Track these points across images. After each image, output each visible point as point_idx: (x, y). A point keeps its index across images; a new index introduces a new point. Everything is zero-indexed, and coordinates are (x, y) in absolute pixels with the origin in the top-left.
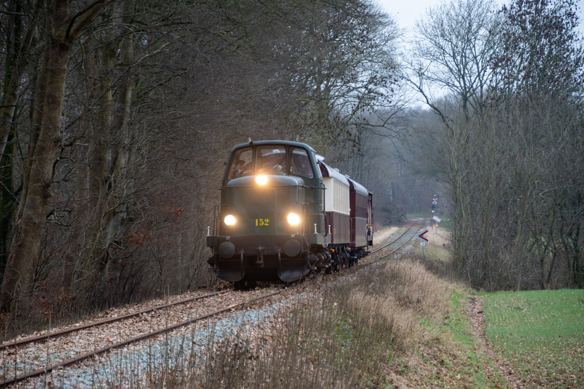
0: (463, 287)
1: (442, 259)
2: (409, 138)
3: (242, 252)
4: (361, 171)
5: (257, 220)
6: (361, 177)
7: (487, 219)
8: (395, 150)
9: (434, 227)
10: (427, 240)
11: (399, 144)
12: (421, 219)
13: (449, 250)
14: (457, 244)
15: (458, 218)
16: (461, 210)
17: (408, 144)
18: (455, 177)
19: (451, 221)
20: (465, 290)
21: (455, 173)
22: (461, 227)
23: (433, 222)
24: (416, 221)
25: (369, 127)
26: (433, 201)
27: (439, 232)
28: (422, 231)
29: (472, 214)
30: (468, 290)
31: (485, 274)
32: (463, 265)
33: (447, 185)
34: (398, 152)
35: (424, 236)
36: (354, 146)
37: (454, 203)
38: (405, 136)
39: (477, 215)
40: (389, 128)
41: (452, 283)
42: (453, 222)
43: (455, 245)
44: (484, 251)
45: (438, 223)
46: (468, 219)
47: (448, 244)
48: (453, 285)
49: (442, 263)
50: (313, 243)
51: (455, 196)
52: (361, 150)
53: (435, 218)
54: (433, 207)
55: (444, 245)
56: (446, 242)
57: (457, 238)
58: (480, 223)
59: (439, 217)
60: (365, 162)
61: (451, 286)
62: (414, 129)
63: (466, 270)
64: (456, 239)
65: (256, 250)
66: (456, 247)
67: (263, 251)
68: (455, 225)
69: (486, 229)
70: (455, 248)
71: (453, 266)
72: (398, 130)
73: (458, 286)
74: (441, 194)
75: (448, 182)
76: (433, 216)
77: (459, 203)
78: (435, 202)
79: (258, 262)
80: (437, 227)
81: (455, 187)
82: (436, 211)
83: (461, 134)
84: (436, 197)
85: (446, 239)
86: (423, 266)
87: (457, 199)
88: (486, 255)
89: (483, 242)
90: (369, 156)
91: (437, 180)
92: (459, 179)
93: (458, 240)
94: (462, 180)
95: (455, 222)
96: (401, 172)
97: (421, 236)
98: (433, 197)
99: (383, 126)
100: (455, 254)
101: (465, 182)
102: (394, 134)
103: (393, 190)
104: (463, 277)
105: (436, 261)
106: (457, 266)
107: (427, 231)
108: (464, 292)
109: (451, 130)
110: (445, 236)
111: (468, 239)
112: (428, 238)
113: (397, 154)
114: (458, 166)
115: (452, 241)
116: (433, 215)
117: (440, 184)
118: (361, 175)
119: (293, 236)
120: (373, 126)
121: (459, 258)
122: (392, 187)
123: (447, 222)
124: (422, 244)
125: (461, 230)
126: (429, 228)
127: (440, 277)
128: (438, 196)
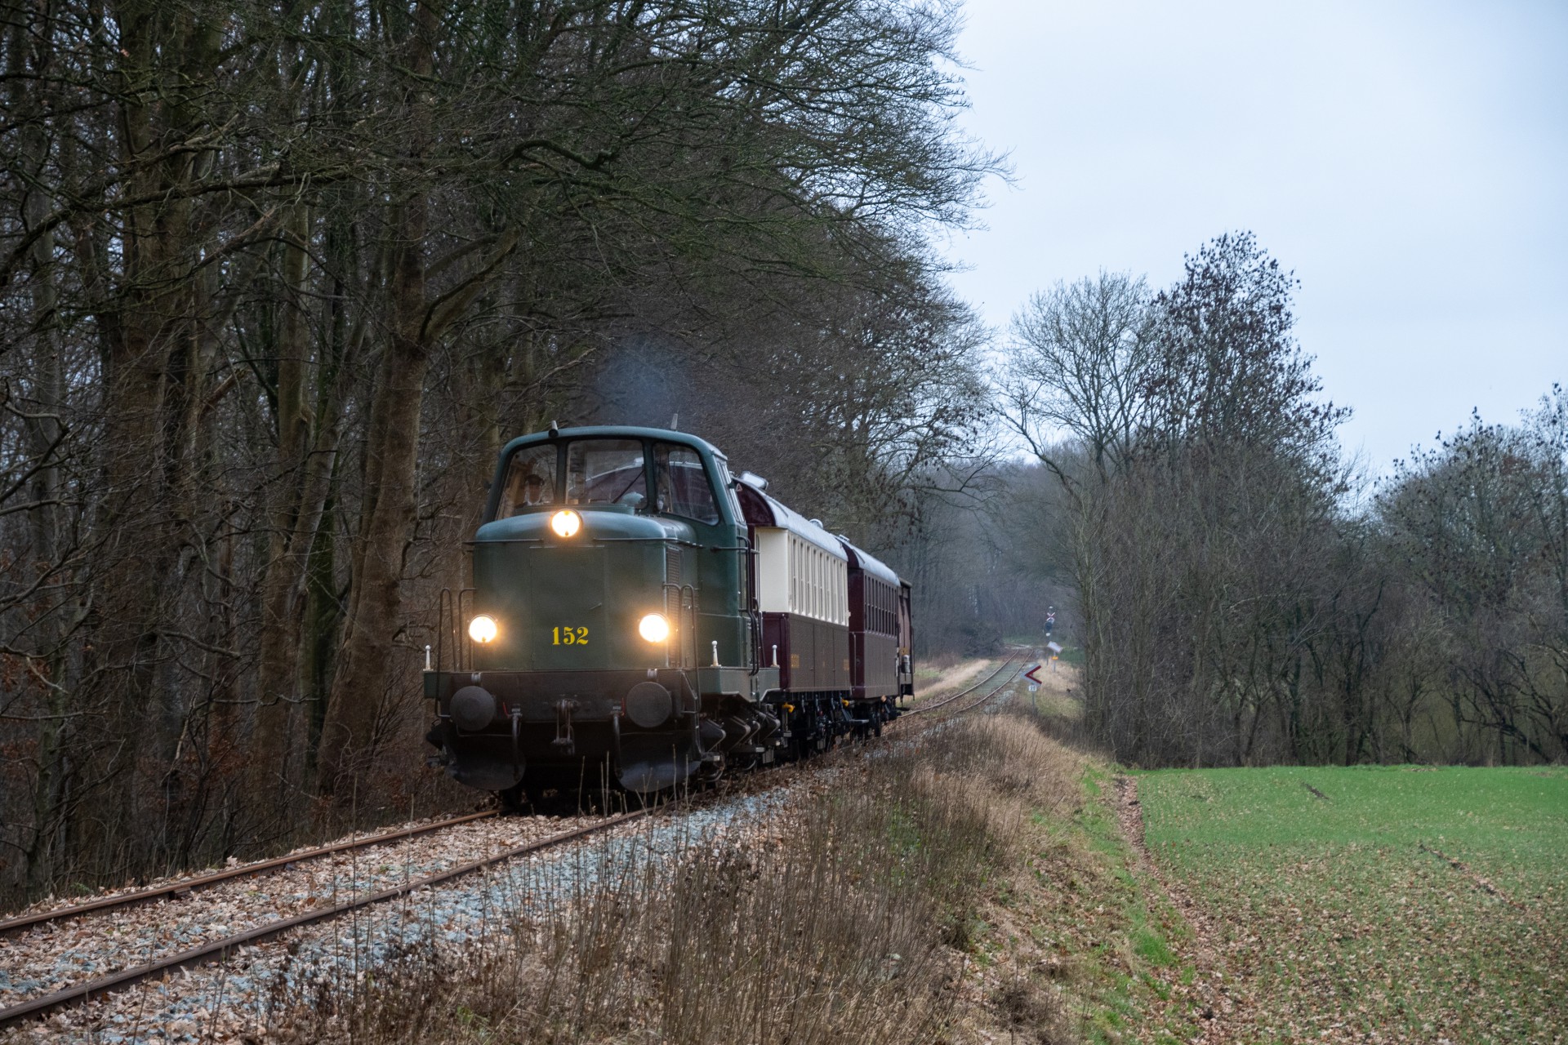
0: (1103, 761)
1: (1066, 714)
2: (1004, 511)
3: (516, 714)
5: (556, 631)
6: (924, 576)
7: (1142, 648)
8: (981, 530)
9: (1050, 661)
10: (1040, 682)
11: (988, 521)
12: (1028, 647)
13: (1077, 699)
14: (1091, 689)
15: (1091, 646)
16: (1096, 633)
17: (1003, 521)
18: (1084, 577)
19: (1079, 650)
20: (1107, 766)
21: (1085, 571)
22: (1098, 660)
23: (1049, 652)
24: (1020, 651)
25: (936, 492)
26: (1048, 617)
27: (1058, 668)
28: (1031, 666)
29: (1115, 639)
30: (1112, 766)
31: (1140, 740)
32: (1103, 725)
33: (1072, 591)
34: (986, 534)
35: (1035, 674)
36: (912, 523)
37: (1084, 621)
38: (997, 507)
39: (1125, 641)
40: (970, 494)
41: (1085, 754)
42: (1082, 653)
43: (1087, 692)
44: (1138, 701)
45: (1057, 654)
46: (1109, 648)
47: (1075, 690)
48: (1085, 757)
49: (1065, 720)
50: (709, 690)
51: (1085, 609)
52: (924, 530)
53: (1052, 645)
54: (1049, 627)
55: (1069, 691)
56: (1073, 686)
57: (1091, 679)
58: (1129, 654)
59: (1059, 643)
60: (930, 550)
61: (1082, 760)
62: (1012, 495)
63: (1108, 732)
64: (1088, 681)
65: (553, 709)
66: (1091, 694)
67: (572, 711)
68: (1087, 657)
69: (1140, 664)
70: (1087, 696)
71: (1086, 725)
72: (985, 497)
73: (1094, 759)
75: (1073, 586)
77: (1093, 621)
78: (1051, 619)
79: (558, 740)
80: (1056, 661)
81: (1086, 594)
82: (1053, 634)
83: (1094, 505)
84: (1053, 611)
85: (1072, 681)
86: (1033, 727)
87: (1089, 614)
88: (1141, 709)
89: (1136, 687)
90: (938, 540)
91: (1054, 583)
92: (1092, 581)
93: (1093, 683)
94: (1098, 582)
95: (1087, 652)
96: (992, 568)
97: (1029, 675)
98: (1047, 610)
99: (960, 491)
100: (1088, 705)
101: (1104, 586)
102: (979, 505)
103: (979, 597)
104: (1103, 744)
105: (1056, 717)
106: (1092, 726)
107: (1039, 667)
108: (1105, 769)
109: (1077, 498)
110: (1071, 676)
111: (1110, 681)
112: (1040, 679)
113: (985, 537)
114: (1089, 558)
115: (1082, 684)
116: (1048, 640)
117: (1059, 589)
118: (925, 572)
119: (652, 672)
120: (943, 490)
121: (1095, 713)
122: (978, 593)
123: (1072, 653)
124: (1032, 688)
125: (1098, 666)
126: (1041, 662)
127: (1064, 744)
128: (1056, 609)
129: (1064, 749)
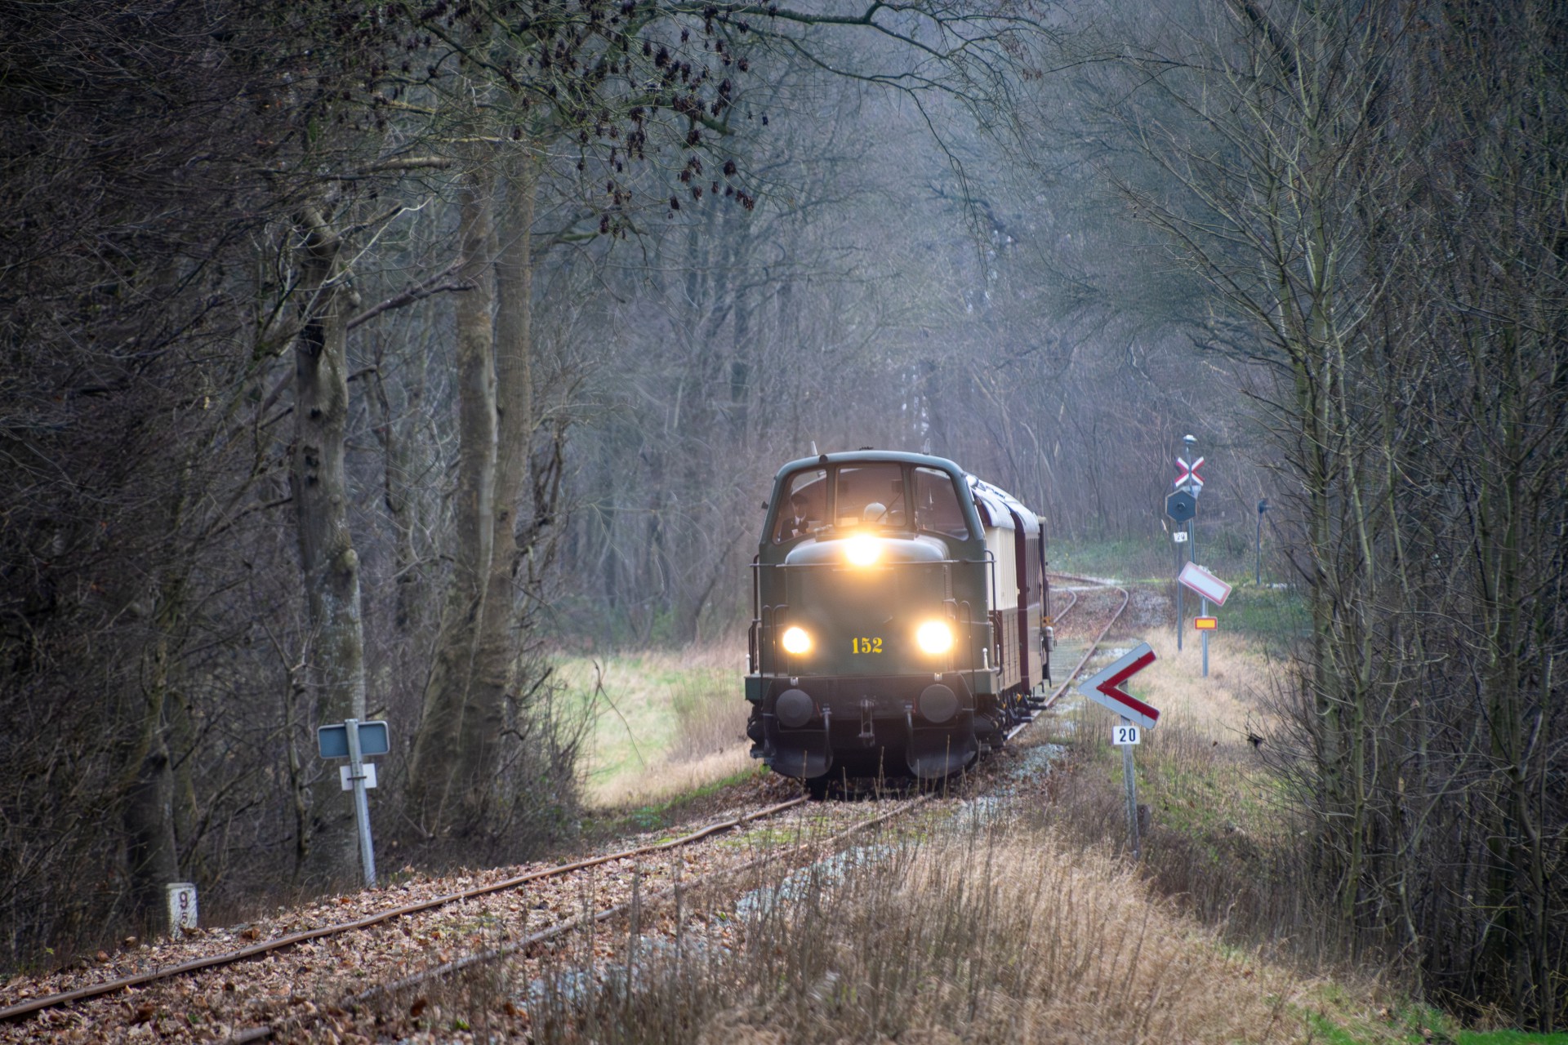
0: (1378, 999)
1: (1244, 829)
2: (1025, 91)
3: (827, 712)
4: (741, 294)
5: (855, 641)
6: (742, 330)
7: (1509, 580)
8: (944, 162)
9: (1192, 636)
10: (1153, 714)
11: (963, 127)
12: (1110, 582)
13: (1285, 773)
14: (1332, 735)
15: (1332, 580)
16: (1349, 531)
17: (1020, 127)
18: (1304, 326)
19: (1288, 594)
20: (1391, 1018)
21: (1307, 302)
22: (1354, 630)
23: (1185, 603)
24: (1082, 598)
25: (781, 25)
26: (1181, 472)
27: (1219, 662)
28: (1120, 653)
29: (1413, 550)
30: (1408, 1018)
31: (1507, 919)
32: (1376, 866)
33: (1263, 377)
34: (961, 174)
35: (1135, 686)
36: (694, 139)
37: (1305, 488)
38: (998, 78)
39: (1448, 558)
40: (901, 30)
41: (1307, 973)
42: (1303, 604)
43: (1321, 745)
44: (1498, 778)
45: (1213, 607)
46: (1393, 583)
47: (1279, 740)
48: (1313, 983)
49: (1246, 850)
50: (981, 690)
51: (1310, 443)
52: (740, 164)
53: (1196, 576)
54: (1182, 510)
55: (1255, 741)
56: (1269, 725)
57: (1334, 700)
58: (1466, 605)
59: (1219, 569)
60: (765, 235)
61: (1303, 995)
62: (1051, 34)
63: (1393, 894)
64: (1323, 704)
65: (859, 708)
66: (1330, 756)
67: (873, 709)
68: (1316, 617)
69: (1503, 642)
70: (1319, 760)
71: (1316, 868)
72: (955, 43)
73: (1342, 993)
74: (1224, 430)
75: (1265, 358)
76: (1180, 568)
77: (1334, 487)
78: (1190, 483)
79: (862, 734)
80: (1208, 632)
81: (1310, 389)
82: (1200, 536)
83: (1337, 66)
85: (1265, 706)
86: (1127, 877)
87: (1322, 458)
88: (1512, 807)
89: (1494, 722)
90: (790, 198)
91: (1202, 347)
92: (1333, 337)
93: (1338, 712)
94: (1349, 343)
95: (1316, 600)
96: (979, 299)
97: (1112, 687)
98: (1176, 447)
99: (866, 21)
100: (1323, 794)
101: (1369, 357)
102: (933, 69)
103: (934, 404)
104: (1375, 936)
105: (1209, 839)
106: (1337, 871)
107: (1149, 658)
108: (1382, 1030)
109: (1276, 39)
110: (1262, 689)
111: (1398, 708)
112: (1153, 702)
113: (953, 185)
114: (1321, 259)
115: (1301, 718)
116: (1180, 557)
117: (1215, 369)
118: (743, 316)
119: (938, 676)
120: (807, 20)
121: (1348, 822)
122: (932, 389)
123: (1267, 603)
124: (1124, 733)
125: (1354, 650)
126: (1160, 639)
127: (1235, 937)
128: (1208, 445)
129: (1237, 957)
